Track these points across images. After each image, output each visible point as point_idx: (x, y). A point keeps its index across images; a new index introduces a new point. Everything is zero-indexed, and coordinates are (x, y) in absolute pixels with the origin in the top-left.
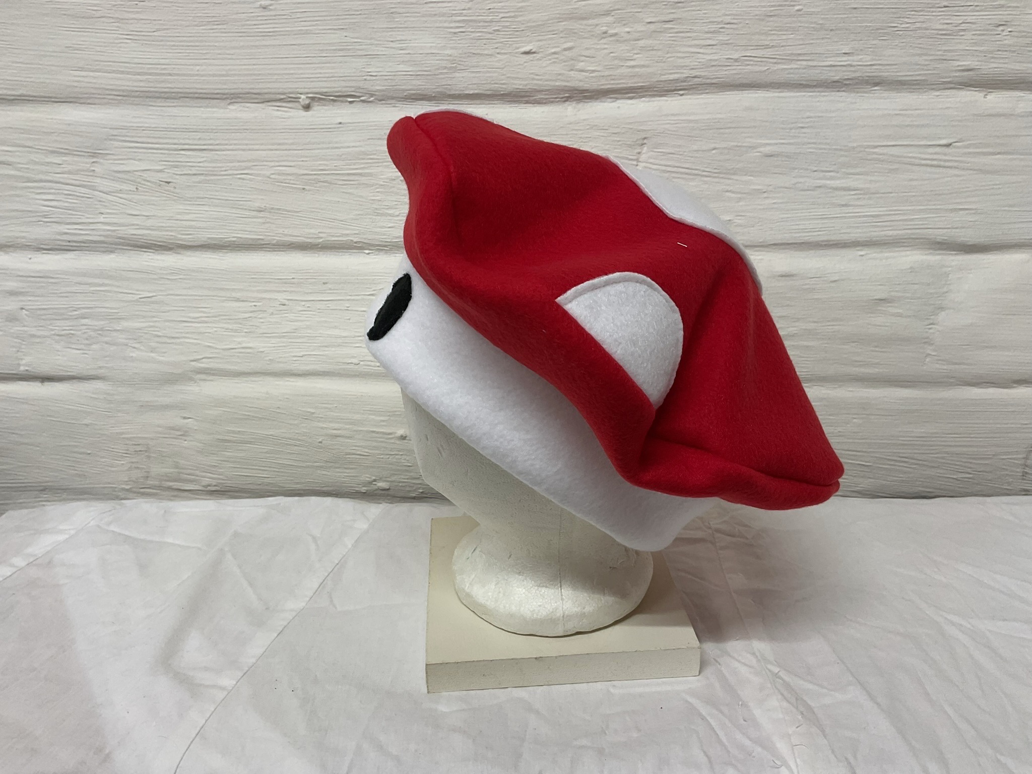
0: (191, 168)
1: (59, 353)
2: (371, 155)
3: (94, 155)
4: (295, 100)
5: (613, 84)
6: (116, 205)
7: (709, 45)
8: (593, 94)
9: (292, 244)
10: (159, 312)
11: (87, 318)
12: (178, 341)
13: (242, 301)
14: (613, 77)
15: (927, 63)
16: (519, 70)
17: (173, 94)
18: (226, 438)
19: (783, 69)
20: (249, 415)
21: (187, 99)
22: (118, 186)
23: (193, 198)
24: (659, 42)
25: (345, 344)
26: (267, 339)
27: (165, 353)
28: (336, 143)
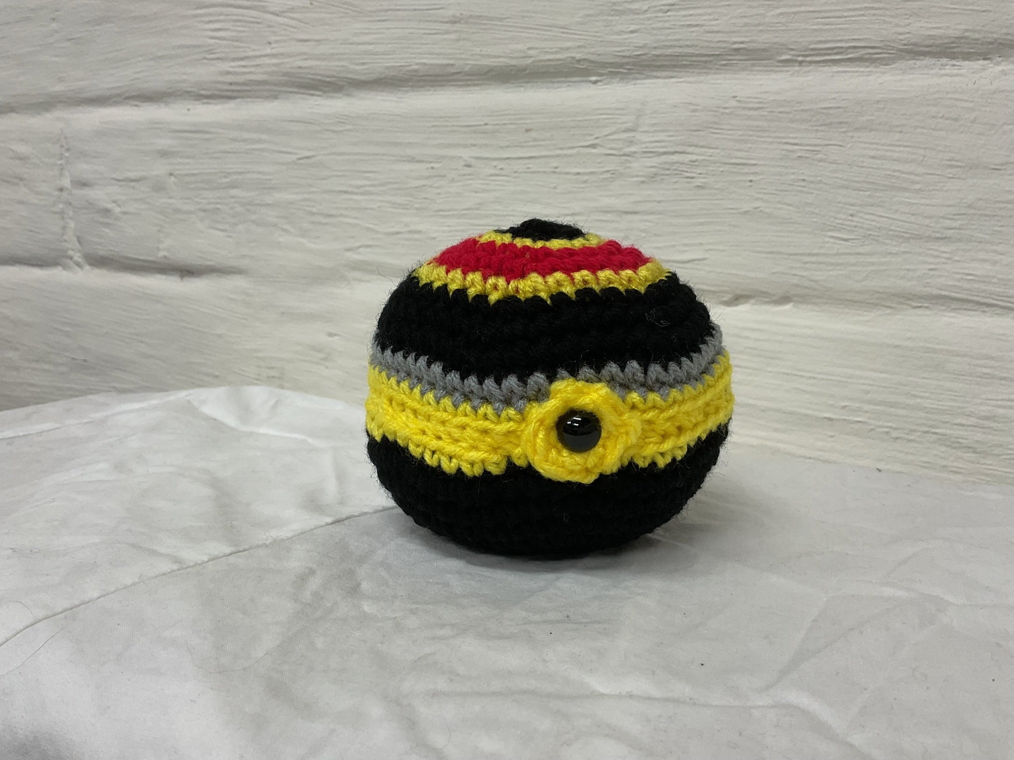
1: (202, 235)
6: (285, 30)
9: (489, 71)
10: (318, 179)
11: (235, 187)
12: (334, 220)
13: (418, 161)
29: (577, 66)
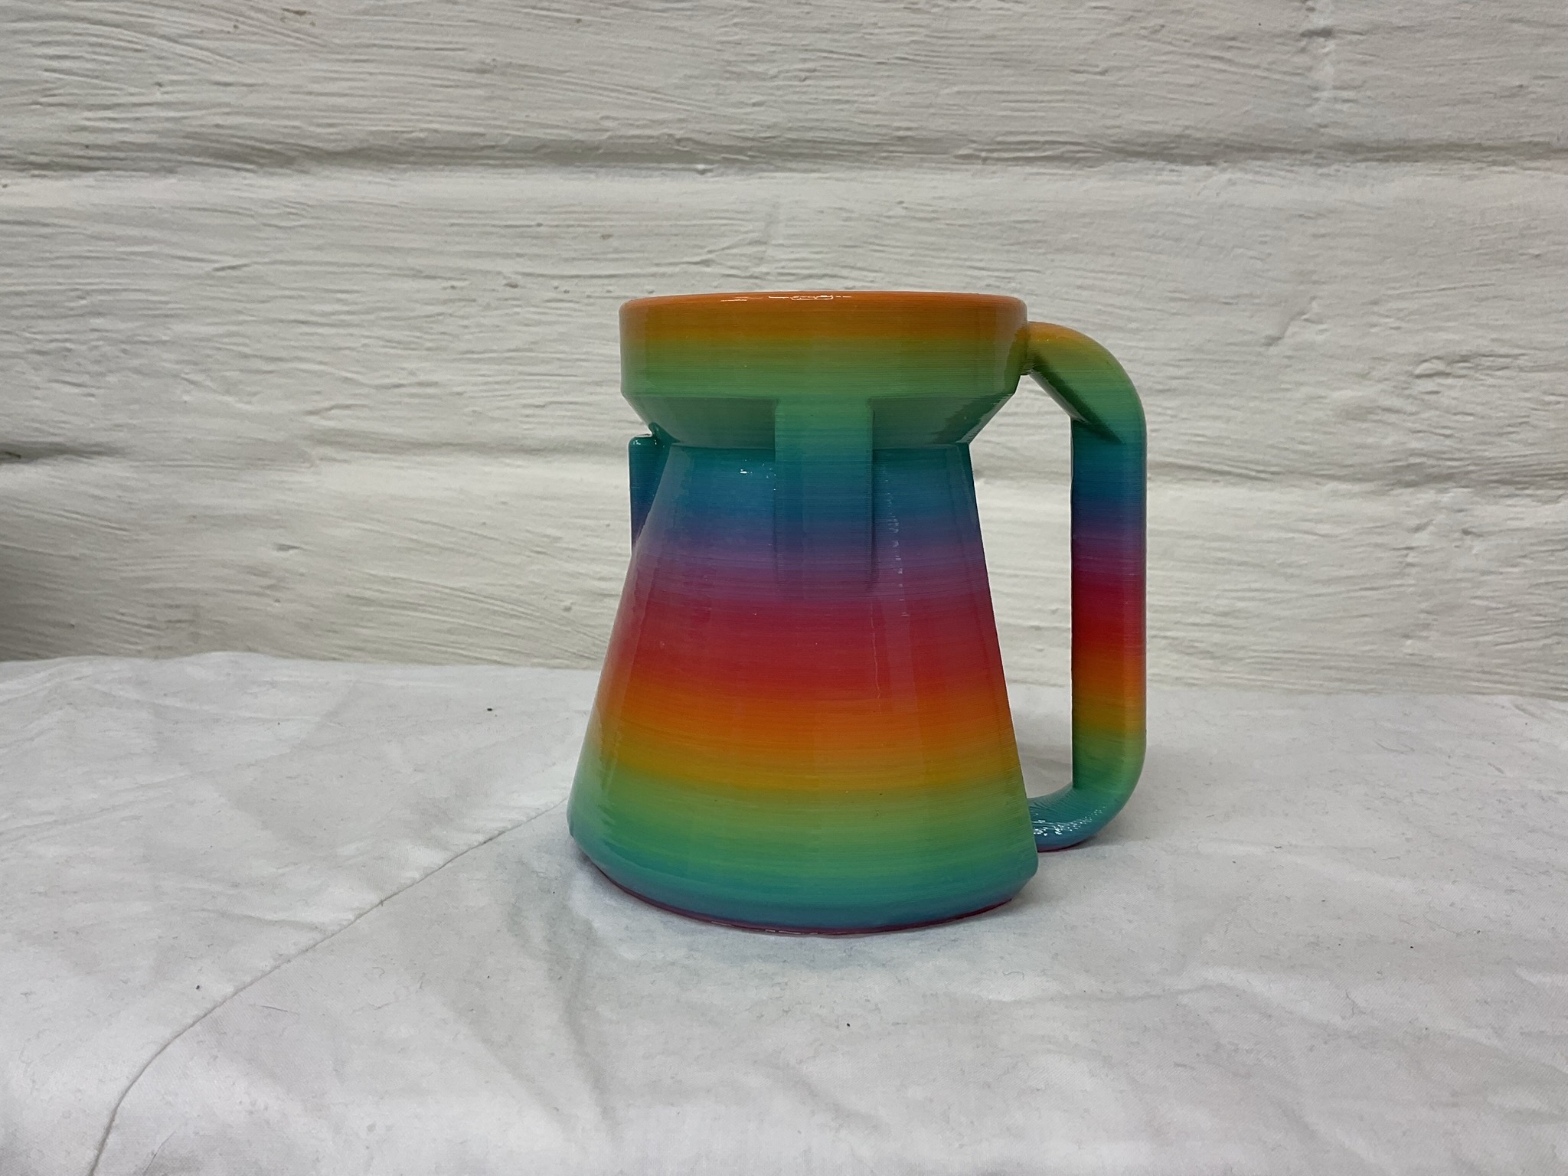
1: (38, 393)
10: (253, 302)
12: (284, 365)
13: (428, 277)
20: (417, 541)
22: (199, 23)
23: (347, 46)
26: (472, 366)
27: (255, 394)
29: (677, 147)
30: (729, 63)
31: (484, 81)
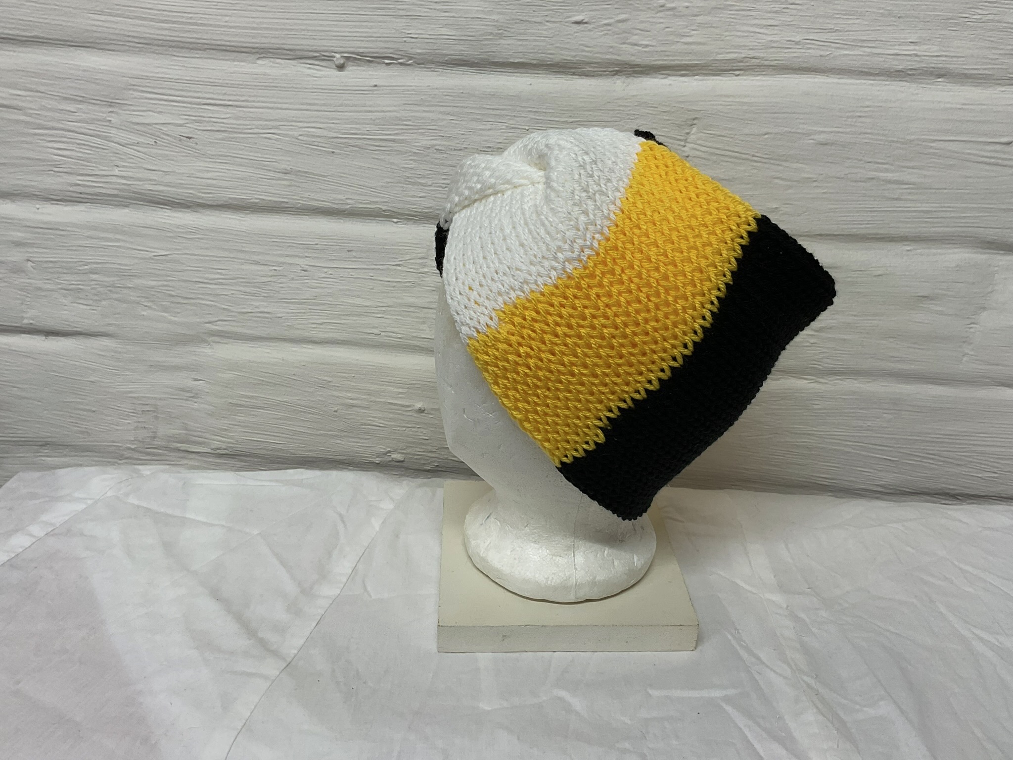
0: (214, 124)
2: (405, 121)
3: (111, 104)
4: (329, 59)
5: (666, 60)
6: (131, 158)
7: (771, 26)
8: (644, 69)
9: (317, 209)
10: (175, 271)
11: (96, 273)
12: (192, 301)
14: (667, 53)
15: (996, 57)
16: (569, 40)
17: (199, 45)
18: (239, 402)
19: (845, 55)
20: (263, 381)
21: (214, 52)
22: (135, 138)
23: (215, 156)
24: (718, 19)
25: (365, 314)
26: (285, 305)
27: (179, 313)
28: (370, 106)
29: (383, 213)
30: (408, 177)
31: (286, 178)
